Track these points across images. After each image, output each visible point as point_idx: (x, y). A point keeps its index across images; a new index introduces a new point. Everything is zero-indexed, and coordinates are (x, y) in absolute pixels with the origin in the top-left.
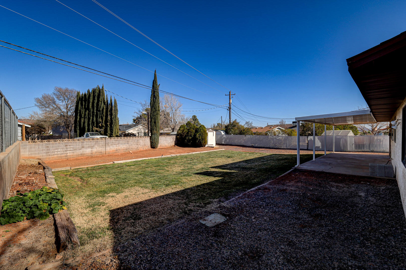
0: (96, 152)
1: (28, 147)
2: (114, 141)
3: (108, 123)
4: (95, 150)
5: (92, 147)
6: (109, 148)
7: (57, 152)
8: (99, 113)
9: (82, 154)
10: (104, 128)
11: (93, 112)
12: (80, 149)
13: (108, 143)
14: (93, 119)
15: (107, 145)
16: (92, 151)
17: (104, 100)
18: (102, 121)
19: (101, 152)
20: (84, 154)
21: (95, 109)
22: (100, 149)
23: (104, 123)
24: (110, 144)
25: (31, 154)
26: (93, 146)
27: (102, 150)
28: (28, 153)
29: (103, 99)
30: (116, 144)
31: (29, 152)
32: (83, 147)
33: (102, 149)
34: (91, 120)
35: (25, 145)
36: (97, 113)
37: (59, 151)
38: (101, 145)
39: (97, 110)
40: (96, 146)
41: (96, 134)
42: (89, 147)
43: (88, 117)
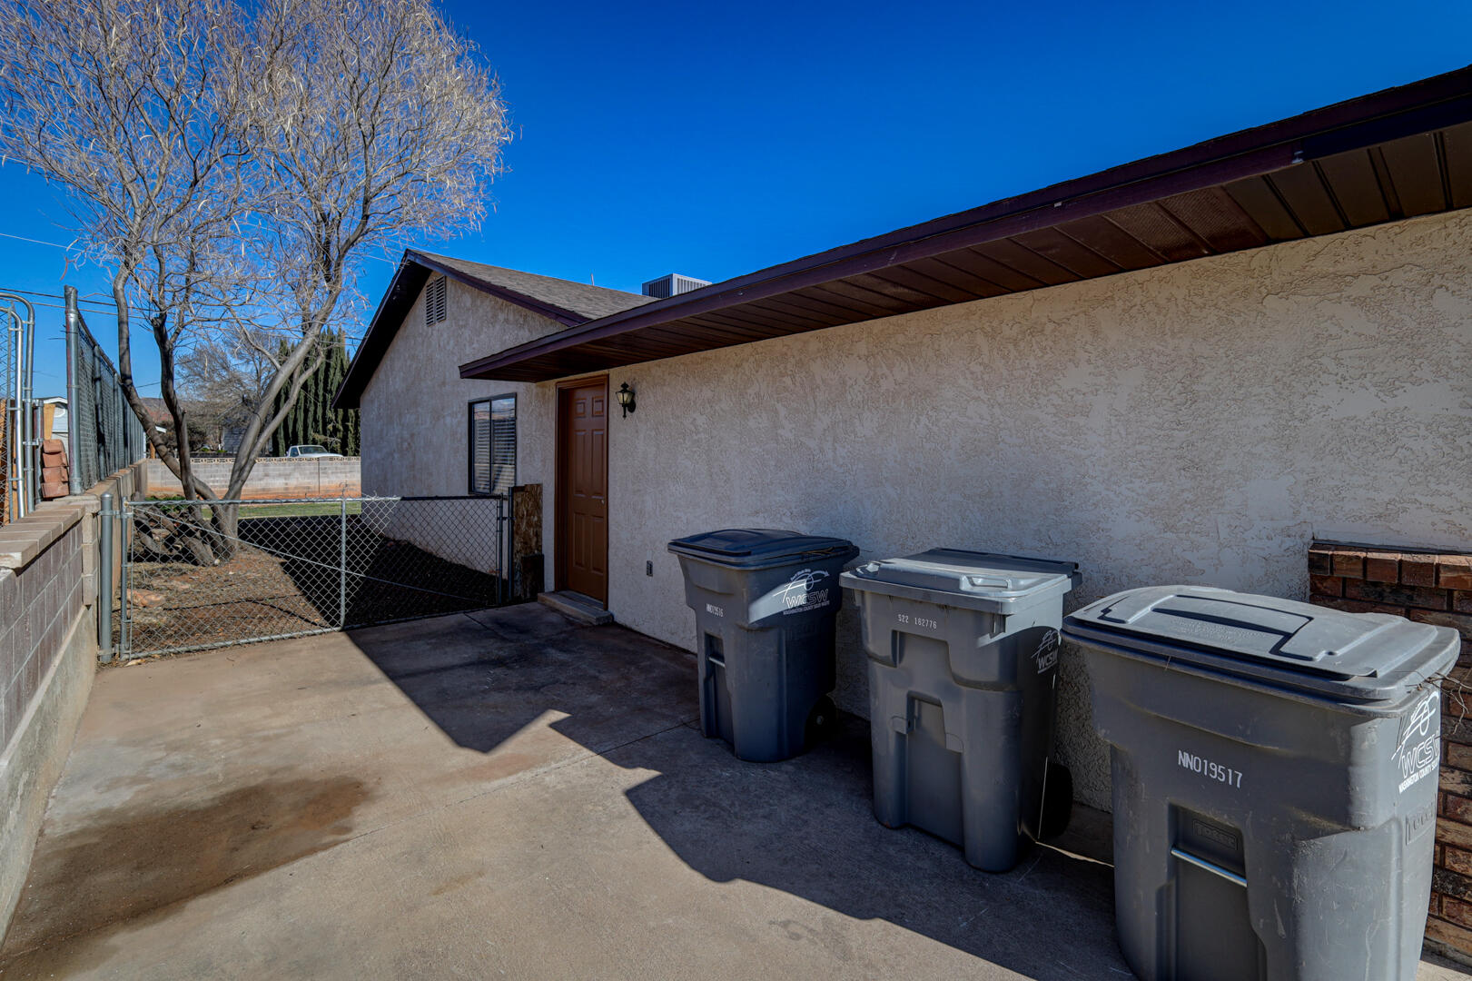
0: (296, 488)
1: (160, 469)
2: (339, 466)
3: (350, 424)
4: (293, 482)
5: (287, 476)
6: (327, 480)
7: (213, 482)
8: (328, 396)
9: (264, 490)
10: (340, 435)
11: (316, 395)
12: (260, 480)
13: (325, 468)
14: (315, 412)
15: (323, 473)
16: (286, 484)
17: (342, 365)
18: (336, 417)
19: (309, 488)
20: (269, 490)
21: (321, 385)
22: (306, 481)
23: (340, 422)
24: (330, 471)
25: (165, 484)
26: (290, 475)
27: (309, 483)
28: (159, 481)
29: (339, 362)
30: (345, 473)
31: (162, 478)
32: (267, 475)
33: (311, 482)
34: (311, 415)
35: (155, 467)
36: (324, 396)
37: (217, 481)
38: (308, 472)
39: (325, 390)
40: (297, 475)
41: (316, 450)
42: (280, 475)
43: (305, 406)
